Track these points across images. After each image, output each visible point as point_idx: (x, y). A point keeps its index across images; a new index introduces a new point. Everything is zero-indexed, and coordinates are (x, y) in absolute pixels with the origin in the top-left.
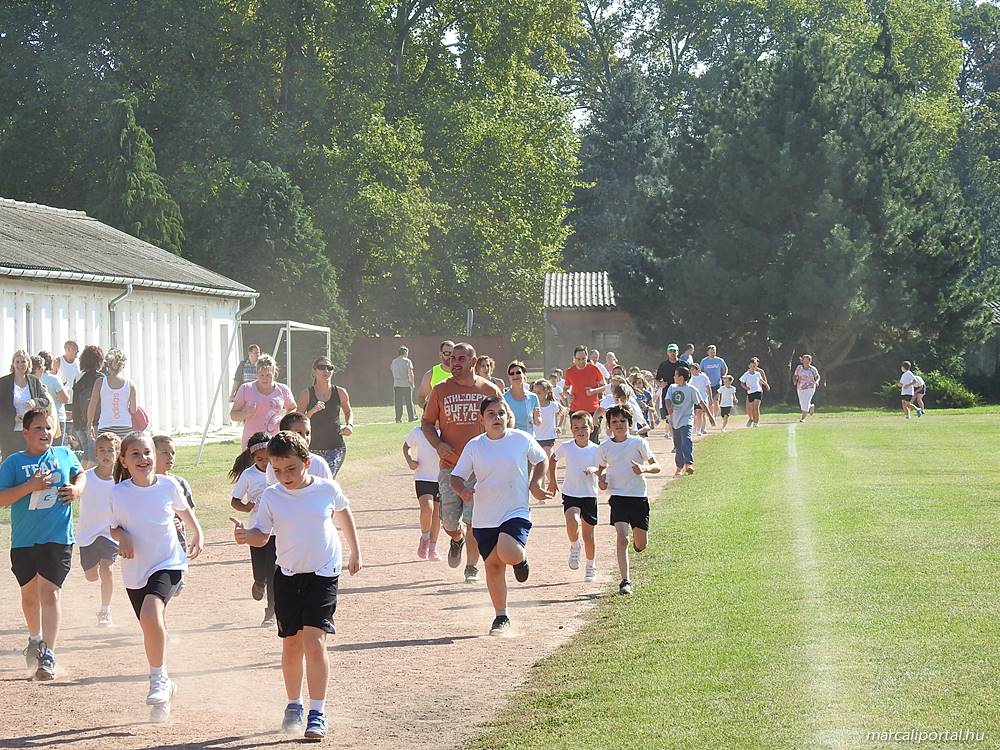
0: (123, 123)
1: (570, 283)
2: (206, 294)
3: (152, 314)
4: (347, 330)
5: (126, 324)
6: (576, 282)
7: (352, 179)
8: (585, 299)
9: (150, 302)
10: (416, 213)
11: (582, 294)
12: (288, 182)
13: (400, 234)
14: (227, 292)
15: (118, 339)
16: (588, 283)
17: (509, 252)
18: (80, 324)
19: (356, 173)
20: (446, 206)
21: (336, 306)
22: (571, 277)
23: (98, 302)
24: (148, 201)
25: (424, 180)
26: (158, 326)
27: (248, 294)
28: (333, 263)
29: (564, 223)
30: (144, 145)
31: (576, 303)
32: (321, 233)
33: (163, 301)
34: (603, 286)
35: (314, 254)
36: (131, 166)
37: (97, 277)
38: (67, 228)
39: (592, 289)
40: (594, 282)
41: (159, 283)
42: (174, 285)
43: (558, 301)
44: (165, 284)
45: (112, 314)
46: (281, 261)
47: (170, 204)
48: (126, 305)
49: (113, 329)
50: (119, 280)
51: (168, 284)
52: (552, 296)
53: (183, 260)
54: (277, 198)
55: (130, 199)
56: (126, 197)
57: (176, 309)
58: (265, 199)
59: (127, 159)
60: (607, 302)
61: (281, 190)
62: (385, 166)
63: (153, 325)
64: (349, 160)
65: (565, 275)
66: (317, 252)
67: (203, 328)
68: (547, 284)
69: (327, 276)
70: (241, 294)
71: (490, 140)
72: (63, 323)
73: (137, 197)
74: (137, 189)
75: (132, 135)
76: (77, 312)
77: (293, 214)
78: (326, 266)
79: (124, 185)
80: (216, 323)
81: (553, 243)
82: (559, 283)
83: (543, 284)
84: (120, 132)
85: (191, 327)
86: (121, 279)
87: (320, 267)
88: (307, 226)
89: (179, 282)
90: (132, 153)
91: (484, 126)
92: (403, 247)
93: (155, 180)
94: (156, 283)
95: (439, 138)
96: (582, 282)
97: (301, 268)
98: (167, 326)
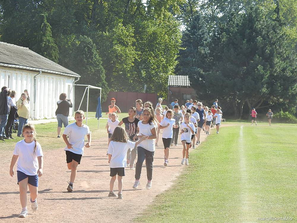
0: (42, 21)
1: (177, 78)
2: (64, 75)
3: (47, 81)
4: (107, 89)
5: (39, 83)
6: (178, 78)
7: (111, 43)
8: (181, 84)
9: (47, 76)
10: (131, 54)
11: (180, 82)
12: (92, 42)
13: (125, 60)
14: (71, 75)
15: (36, 88)
16: (182, 79)
17: (158, 68)
18: (25, 82)
19: (113, 41)
20: (140, 53)
21: (104, 81)
22: (177, 77)
23: (31, 76)
24: (48, 46)
25: (133, 44)
26: (49, 84)
27: (77, 76)
28: (104, 68)
29: (176, 60)
30: (49, 29)
31: (178, 85)
32: (101, 59)
33: (51, 77)
34: (186, 80)
35: (98, 65)
36: (44, 35)
37: (31, 68)
38: (23, 53)
39: (183, 81)
40: (184, 79)
41: (50, 71)
42: (54, 72)
43: (172, 84)
44: (52, 72)
45: (35, 80)
46: (88, 67)
47: (56, 47)
48: (39, 77)
49: (35, 85)
50: (37, 69)
51: (52, 71)
52: (171, 82)
53: (58, 65)
54: (88, 47)
55: (43, 45)
56: (42, 44)
57: (54, 80)
58: (85, 47)
59: (43, 32)
60: (187, 85)
61: (90, 45)
62: (122, 39)
63: (47, 84)
64: (111, 36)
65: (175, 76)
66: (99, 64)
67: (63, 86)
68: (169, 78)
69: (102, 72)
70: (75, 76)
71: (154, 33)
72: (20, 82)
73: (45, 44)
74: (45, 42)
75: (45, 25)
76: (24, 78)
77: (93, 53)
78: (102, 69)
79: (42, 41)
80: (67, 84)
81: (172, 66)
82: (173, 78)
83: (168, 78)
84: (42, 24)
85: (59, 85)
86: (38, 69)
87: (100, 69)
88: (97, 56)
89: (56, 71)
90: (45, 31)
91: (153, 29)
92: (126, 64)
93: (51, 40)
94: (49, 71)
95: (139, 32)
96: (180, 78)
97: (94, 69)
98: (52, 84)
